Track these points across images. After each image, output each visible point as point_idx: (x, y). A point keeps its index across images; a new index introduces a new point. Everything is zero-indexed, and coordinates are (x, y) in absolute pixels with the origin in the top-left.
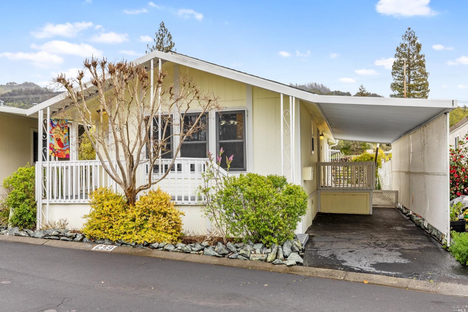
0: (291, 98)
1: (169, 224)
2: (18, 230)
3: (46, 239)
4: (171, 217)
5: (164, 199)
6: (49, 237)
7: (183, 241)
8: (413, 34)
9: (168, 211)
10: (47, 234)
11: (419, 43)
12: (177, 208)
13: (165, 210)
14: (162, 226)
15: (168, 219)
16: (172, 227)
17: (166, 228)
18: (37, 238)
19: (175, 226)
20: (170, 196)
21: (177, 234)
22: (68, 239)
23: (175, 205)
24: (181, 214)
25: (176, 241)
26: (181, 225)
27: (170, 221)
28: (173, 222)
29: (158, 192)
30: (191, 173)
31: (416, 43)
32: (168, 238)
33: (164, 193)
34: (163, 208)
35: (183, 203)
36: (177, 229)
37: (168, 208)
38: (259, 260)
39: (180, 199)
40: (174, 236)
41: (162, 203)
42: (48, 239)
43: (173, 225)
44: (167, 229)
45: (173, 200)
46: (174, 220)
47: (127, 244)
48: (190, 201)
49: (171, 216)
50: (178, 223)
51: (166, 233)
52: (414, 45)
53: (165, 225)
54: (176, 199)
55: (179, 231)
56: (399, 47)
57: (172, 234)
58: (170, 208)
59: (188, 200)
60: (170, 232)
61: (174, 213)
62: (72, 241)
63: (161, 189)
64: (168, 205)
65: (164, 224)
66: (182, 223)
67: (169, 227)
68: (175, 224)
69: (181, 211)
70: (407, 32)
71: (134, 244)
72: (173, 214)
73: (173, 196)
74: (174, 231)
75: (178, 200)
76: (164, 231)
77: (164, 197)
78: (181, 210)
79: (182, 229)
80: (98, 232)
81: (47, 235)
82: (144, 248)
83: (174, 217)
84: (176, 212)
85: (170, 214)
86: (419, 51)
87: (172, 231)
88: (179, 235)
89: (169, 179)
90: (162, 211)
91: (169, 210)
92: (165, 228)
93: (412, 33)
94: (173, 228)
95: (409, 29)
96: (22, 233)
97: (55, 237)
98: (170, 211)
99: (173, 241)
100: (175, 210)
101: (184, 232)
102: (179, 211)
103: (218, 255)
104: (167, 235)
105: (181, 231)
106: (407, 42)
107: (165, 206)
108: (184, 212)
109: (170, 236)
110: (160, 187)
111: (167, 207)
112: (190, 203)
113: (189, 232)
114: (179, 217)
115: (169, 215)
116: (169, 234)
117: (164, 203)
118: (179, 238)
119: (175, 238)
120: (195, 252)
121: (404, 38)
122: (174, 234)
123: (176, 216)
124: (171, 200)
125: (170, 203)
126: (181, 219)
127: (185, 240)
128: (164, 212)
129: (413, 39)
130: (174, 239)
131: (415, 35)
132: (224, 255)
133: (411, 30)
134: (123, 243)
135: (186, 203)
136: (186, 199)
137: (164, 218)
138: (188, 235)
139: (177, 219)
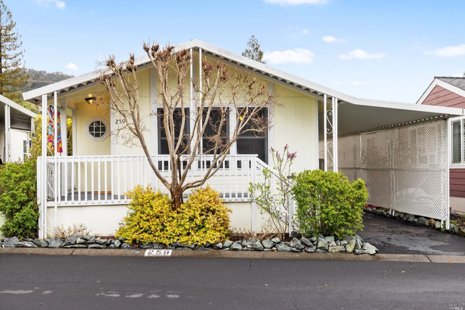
0: (333, 99)
1: (218, 221)
2: (17, 241)
3: (68, 248)
4: (220, 215)
5: (213, 196)
6: (72, 246)
7: (230, 238)
8: (256, 42)
9: (217, 209)
10: (68, 242)
11: (261, 51)
12: (225, 205)
13: (214, 208)
14: (211, 224)
15: (216, 216)
16: (220, 224)
17: (215, 225)
18: (52, 248)
19: (223, 223)
20: (218, 193)
21: (225, 231)
22: (102, 246)
23: (223, 203)
24: (229, 211)
25: (224, 239)
26: (229, 222)
27: (218, 218)
28: (221, 219)
29: (207, 190)
30: (238, 169)
31: (259, 50)
32: (217, 236)
33: (213, 190)
34: (212, 206)
35: (231, 200)
36: (225, 226)
37: (217, 206)
38: (339, 251)
39: (227, 196)
40: (222, 234)
41: (211, 200)
42: (71, 248)
43: (221, 223)
44: (216, 227)
45: (221, 197)
46: (222, 218)
47: (183, 247)
48: (236, 197)
49: (219, 213)
50: (226, 220)
51: (215, 231)
52: (257, 52)
53: (213, 223)
54: (224, 196)
55: (227, 228)
56: (245, 53)
57: (220, 231)
58: (218, 206)
59: (235, 197)
60: (218, 229)
61: (222, 210)
62: (106, 248)
63: (210, 186)
64: (217, 202)
65: (212, 221)
66: (230, 220)
67: (218, 225)
68: (223, 221)
69: (228, 208)
70: (251, 39)
71: (193, 246)
72: (221, 212)
73: (222, 193)
74: (222, 228)
75: (226, 197)
76: (213, 228)
77: (212, 194)
78: (229, 206)
79: (230, 227)
80: (146, 235)
81: (69, 244)
82: (207, 250)
83: (222, 214)
84: (224, 209)
85: (219, 211)
86: (261, 58)
87: (221, 229)
88: (226, 232)
89: (218, 176)
90: (211, 208)
91: (217, 207)
92: (213, 226)
93: (255, 40)
94: (222, 225)
95: (253, 37)
96: (27, 244)
97: (81, 246)
98: (219, 208)
99: (221, 238)
100: (223, 207)
101: (231, 229)
102: (226, 208)
103: (297, 250)
104: (215, 232)
105: (229, 228)
106: (251, 49)
107: (214, 203)
108: (231, 209)
109: (219, 234)
110: (209, 184)
111: (215, 205)
112: (237, 200)
113: (236, 229)
114: (226, 214)
115: (217, 212)
116: (217, 231)
117: (213, 201)
118: (227, 235)
119: (223, 235)
120: (268, 249)
121: (248, 45)
122: (222, 232)
123: (224, 213)
124: (219, 197)
125: (218, 201)
126: (229, 216)
127: (232, 237)
128: (213, 210)
129: (256, 46)
130: (222, 237)
131: (258, 43)
132: (301, 250)
133: (254, 38)
134: (177, 245)
135: (233, 200)
136: (233, 196)
137: (213, 216)
138: (235, 232)
139: (225, 216)
